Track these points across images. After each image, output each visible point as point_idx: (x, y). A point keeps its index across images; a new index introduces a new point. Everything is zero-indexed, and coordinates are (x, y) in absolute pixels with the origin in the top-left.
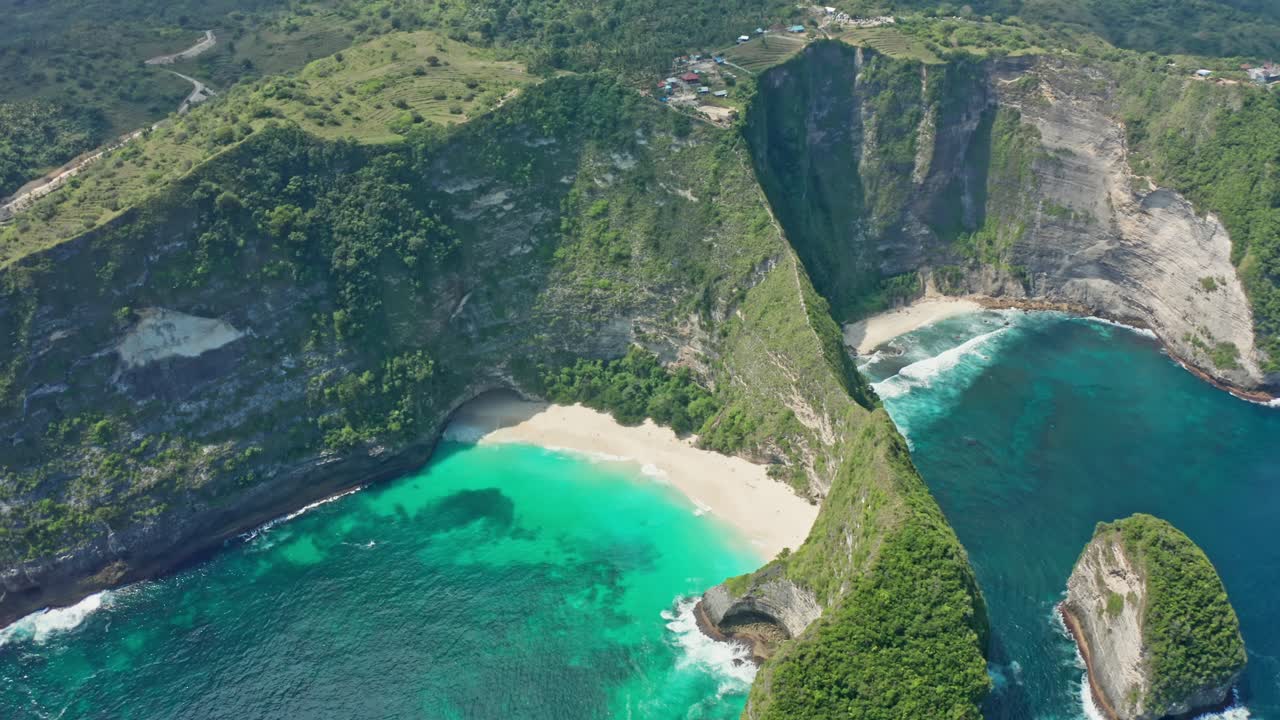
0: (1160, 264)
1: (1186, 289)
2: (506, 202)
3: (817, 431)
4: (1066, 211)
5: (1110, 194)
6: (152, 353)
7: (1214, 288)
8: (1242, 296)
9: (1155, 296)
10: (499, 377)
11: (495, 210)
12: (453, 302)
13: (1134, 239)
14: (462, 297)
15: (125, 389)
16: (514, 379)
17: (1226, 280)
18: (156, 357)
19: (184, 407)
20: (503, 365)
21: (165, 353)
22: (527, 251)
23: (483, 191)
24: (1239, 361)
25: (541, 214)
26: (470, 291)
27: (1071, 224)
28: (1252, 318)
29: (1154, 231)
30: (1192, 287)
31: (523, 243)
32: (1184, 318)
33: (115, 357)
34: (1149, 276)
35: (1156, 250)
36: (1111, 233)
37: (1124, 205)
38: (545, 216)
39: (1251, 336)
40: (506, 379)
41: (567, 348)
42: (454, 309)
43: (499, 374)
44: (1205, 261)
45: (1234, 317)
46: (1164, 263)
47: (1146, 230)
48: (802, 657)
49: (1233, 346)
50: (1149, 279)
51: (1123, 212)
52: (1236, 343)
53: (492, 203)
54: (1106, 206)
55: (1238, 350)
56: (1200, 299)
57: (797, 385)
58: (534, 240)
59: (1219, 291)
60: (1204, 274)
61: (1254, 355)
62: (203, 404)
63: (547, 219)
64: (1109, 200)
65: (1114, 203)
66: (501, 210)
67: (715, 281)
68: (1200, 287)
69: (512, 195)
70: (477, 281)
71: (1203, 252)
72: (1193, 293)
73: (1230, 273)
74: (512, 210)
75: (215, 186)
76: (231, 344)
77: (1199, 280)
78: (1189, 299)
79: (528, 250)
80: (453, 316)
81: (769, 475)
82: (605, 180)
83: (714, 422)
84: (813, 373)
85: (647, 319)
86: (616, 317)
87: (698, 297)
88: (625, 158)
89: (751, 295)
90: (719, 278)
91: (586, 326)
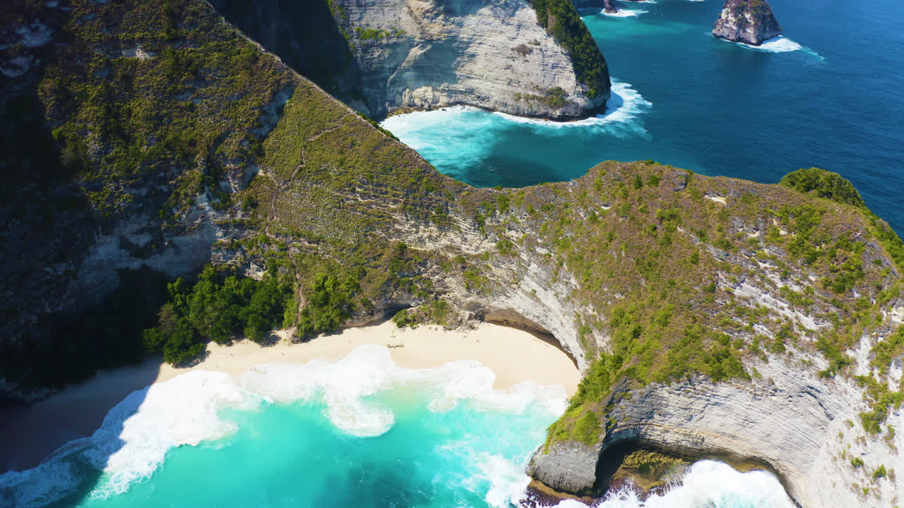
0: (471, 50)
1: (502, 62)
4: (377, 33)
5: (409, 8)
7: (531, 51)
8: (558, 49)
9: (472, 78)
13: (443, 37)
17: (539, 41)
24: (568, 99)
27: (384, 41)
28: (571, 62)
29: (461, 25)
30: (508, 58)
32: (509, 84)
34: (461, 64)
35: (465, 40)
36: (422, 38)
37: (428, 11)
39: (573, 76)
41: (49, 310)
44: (513, 33)
45: (553, 68)
46: (475, 48)
47: (453, 26)
49: (560, 89)
50: (463, 66)
51: (428, 17)
52: (559, 86)
54: (409, 18)
55: (564, 91)
56: (519, 65)
59: (535, 51)
60: (516, 44)
61: (580, 89)
64: (411, 13)
65: (417, 13)
67: (216, 146)
68: (515, 54)
71: (509, 27)
72: (510, 62)
73: (540, 34)
77: (513, 50)
78: (509, 67)
81: (401, 325)
82: (15, 67)
83: (300, 303)
84: (423, 188)
85: (136, 227)
86: (98, 241)
87: (198, 173)
88: (35, 30)
89: (269, 143)
90: (219, 140)
91: (62, 269)
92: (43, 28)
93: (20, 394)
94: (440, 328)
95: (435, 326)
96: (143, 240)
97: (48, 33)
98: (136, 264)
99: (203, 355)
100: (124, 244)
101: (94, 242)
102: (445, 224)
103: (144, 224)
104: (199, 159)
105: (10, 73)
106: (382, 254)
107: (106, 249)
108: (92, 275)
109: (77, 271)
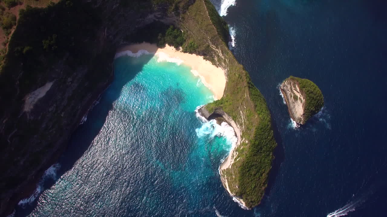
6: (33, 103)
14: (105, 30)
15: (33, 118)
18: (34, 103)
19: (50, 110)
21: (36, 100)
26: (106, 26)
33: (25, 113)
42: (104, 35)
48: (243, 164)
57: (210, 40)
62: (55, 105)
75: (19, 48)
76: (52, 86)
79: (117, 5)
80: (105, 37)
81: (204, 59)
83: (186, 44)
84: (215, 39)
85: (158, 14)
87: (173, 8)
89: (190, 7)
90: (179, 2)
94: (211, 63)
95: (210, 62)
96: (159, 16)
98: (157, 20)
99: (164, 46)
100: (155, 16)
101: (148, 15)
102: (217, 48)
103: (160, 13)
104: (174, 5)
106: (204, 44)
107: (151, 16)
108: (147, 20)
109: (144, 20)
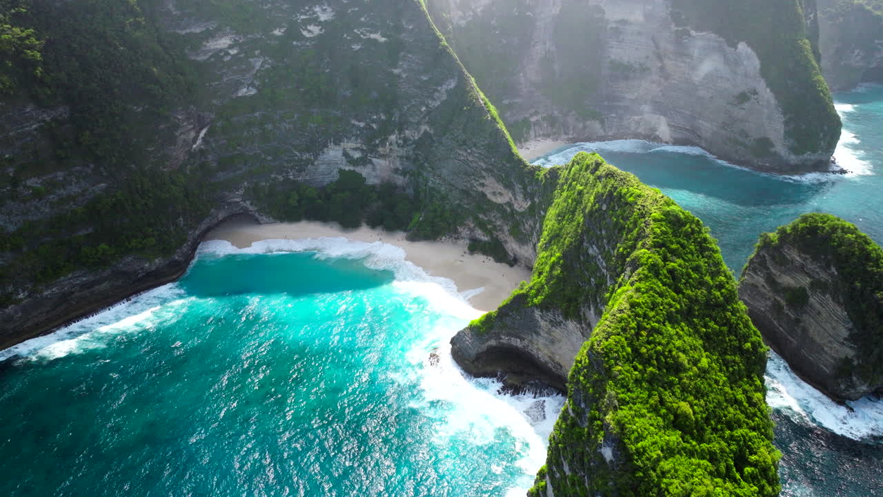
2: (231, 47)
3: (510, 204)
7: (747, 99)
8: (773, 100)
10: (239, 202)
11: (222, 54)
12: (193, 134)
14: (202, 129)
16: (251, 204)
17: (758, 90)
20: (241, 192)
22: (252, 93)
23: (209, 35)
24: (773, 150)
25: (262, 60)
26: (208, 124)
28: (782, 113)
31: (249, 86)
38: (264, 62)
39: (783, 129)
40: (245, 205)
41: (291, 177)
42: (194, 141)
43: (237, 200)
44: (737, 81)
45: (767, 119)
49: (768, 139)
52: (770, 136)
53: (219, 47)
54: (655, 57)
55: (772, 142)
56: (736, 110)
57: (486, 170)
58: (257, 83)
59: (752, 100)
60: (738, 91)
61: (785, 142)
63: (266, 66)
64: (658, 53)
66: (227, 54)
68: (735, 101)
69: (235, 40)
70: (213, 116)
74: (237, 54)
77: (733, 97)
80: (194, 146)
82: (309, 31)
85: (354, 145)
86: (330, 147)
88: (324, 10)
91: (306, 156)
92: (329, 10)
93: (257, 215)
94: (493, 259)
95: (490, 257)
96: (356, 155)
97: (332, 14)
98: (349, 168)
101: (328, 147)
105: (305, 33)
107: (334, 153)
108: (324, 166)
109: (315, 161)
